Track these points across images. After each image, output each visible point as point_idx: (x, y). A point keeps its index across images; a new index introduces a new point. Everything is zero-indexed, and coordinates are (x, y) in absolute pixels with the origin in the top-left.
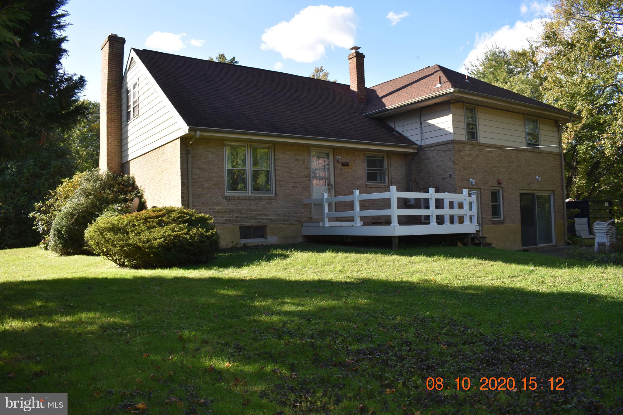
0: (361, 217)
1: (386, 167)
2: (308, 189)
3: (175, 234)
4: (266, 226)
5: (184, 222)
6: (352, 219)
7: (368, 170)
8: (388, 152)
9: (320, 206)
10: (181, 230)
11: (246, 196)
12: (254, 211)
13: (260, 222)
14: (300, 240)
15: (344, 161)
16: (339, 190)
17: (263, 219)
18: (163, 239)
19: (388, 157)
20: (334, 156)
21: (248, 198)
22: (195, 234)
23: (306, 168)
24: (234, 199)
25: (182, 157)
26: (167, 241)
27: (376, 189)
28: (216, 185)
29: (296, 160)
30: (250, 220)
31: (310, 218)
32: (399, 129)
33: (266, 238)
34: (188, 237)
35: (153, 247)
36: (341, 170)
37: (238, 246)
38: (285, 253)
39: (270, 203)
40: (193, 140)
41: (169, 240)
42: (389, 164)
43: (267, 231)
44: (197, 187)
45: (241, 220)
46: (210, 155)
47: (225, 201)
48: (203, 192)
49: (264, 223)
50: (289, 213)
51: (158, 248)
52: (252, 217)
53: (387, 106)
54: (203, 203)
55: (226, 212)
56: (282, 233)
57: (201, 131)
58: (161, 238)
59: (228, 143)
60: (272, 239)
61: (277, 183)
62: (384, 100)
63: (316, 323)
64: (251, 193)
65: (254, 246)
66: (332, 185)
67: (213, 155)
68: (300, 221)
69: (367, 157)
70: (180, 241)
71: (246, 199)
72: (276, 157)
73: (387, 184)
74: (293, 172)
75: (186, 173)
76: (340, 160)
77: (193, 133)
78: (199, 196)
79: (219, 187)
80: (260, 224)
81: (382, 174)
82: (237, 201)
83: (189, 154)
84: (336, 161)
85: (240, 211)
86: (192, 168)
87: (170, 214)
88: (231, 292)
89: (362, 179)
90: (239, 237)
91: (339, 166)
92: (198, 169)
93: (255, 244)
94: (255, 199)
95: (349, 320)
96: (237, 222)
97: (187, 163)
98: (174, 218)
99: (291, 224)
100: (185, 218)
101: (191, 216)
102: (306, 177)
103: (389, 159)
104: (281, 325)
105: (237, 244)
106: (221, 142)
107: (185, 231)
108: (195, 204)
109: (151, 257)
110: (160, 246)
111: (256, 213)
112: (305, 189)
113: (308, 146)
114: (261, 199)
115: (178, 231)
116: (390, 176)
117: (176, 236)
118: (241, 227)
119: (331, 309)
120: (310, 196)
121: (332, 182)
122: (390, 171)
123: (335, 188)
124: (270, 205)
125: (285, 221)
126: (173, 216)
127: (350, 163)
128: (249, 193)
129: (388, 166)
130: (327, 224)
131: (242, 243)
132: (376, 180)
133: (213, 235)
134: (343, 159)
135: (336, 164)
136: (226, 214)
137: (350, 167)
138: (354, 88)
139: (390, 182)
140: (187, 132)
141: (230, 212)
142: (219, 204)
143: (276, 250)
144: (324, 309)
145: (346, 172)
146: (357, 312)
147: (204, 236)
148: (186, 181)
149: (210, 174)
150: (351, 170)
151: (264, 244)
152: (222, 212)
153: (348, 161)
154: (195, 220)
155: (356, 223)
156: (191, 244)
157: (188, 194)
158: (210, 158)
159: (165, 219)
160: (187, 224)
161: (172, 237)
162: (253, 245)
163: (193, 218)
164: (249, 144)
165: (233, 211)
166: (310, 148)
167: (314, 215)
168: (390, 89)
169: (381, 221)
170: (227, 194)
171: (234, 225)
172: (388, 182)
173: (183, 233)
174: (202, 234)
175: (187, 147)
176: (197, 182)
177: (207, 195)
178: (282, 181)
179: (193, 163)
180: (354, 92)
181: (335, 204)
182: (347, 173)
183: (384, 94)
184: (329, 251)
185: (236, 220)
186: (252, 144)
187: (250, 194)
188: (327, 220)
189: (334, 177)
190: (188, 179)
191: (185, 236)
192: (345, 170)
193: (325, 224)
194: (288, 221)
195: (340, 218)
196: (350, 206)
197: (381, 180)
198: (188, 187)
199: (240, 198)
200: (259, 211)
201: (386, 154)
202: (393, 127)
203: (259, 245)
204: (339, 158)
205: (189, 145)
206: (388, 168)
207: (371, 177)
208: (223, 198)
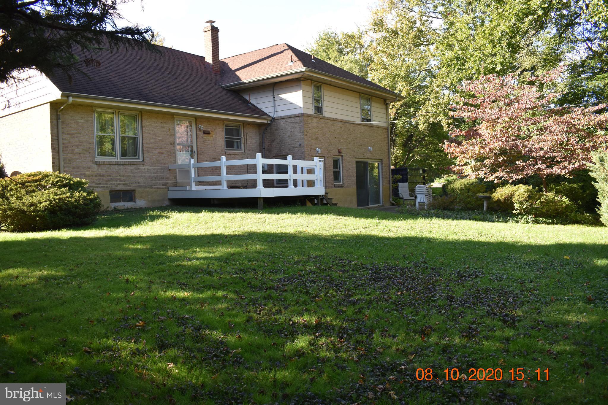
0: (227, 181)
1: (243, 136)
2: (173, 155)
3: (60, 198)
4: (134, 190)
5: (65, 186)
6: (219, 183)
7: (226, 138)
8: (244, 123)
9: (186, 171)
10: (64, 194)
11: (116, 161)
12: (123, 176)
13: (129, 186)
14: (167, 203)
15: (206, 130)
16: (201, 156)
17: (132, 183)
18: (48, 202)
19: (244, 127)
20: (196, 125)
21: (117, 164)
22: (79, 197)
23: (171, 135)
24: (104, 164)
25: (51, 122)
26: (52, 205)
27: (234, 156)
28: (86, 151)
29: (162, 127)
30: (119, 184)
31: (175, 182)
32: (253, 102)
33: (135, 202)
34: (73, 200)
35: (38, 211)
36: (203, 138)
37: (109, 209)
38: (163, 214)
39: (139, 169)
40: (64, 106)
41: (54, 204)
42: (245, 133)
43: (136, 195)
44: (68, 152)
45: (111, 184)
46: (80, 121)
47: (96, 166)
48: (74, 157)
49: (133, 187)
50: (156, 178)
51: (44, 211)
52: (121, 181)
53: (242, 79)
54: (74, 168)
55: (96, 176)
56: (149, 196)
57: (74, 96)
58: (46, 201)
59: (97, 110)
60: (140, 203)
61: (144, 149)
62: (237, 73)
63: (233, 265)
64: (120, 158)
65: (124, 210)
66: (195, 152)
67: (82, 121)
68: (166, 185)
69: (226, 126)
70: (66, 204)
71: (116, 165)
72: (143, 124)
73: (243, 151)
74: (159, 138)
75: (56, 138)
76: (202, 128)
77: (66, 99)
78: (70, 161)
79: (89, 153)
80: (129, 188)
81: (239, 142)
82: (107, 166)
83: (59, 119)
84: (198, 129)
85: (110, 176)
86: (63, 133)
87: (47, 179)
88: (139, 246)
89: (222, 147)
90: (109, 201)
91: (201, 134)
92: (68, 134)
93: (125, 207)
94: (124, 164)
95: (257, 260)
96: (107, 187)
97: (58, 128)
98: (53, 182)
99: (158, 188)
100: (64, 182)
101: (70, 180)
102: (171, 144)
103: (245, 129)
104: (205, 267)
105: (108, 207)
106: (91, 108)
107: (68, 195)
108: (66, 169)
109: (37, 221)
110: (46, 209)
111: (125, 178)
112: (171, 156)
113: (172, 115)
114: (130, 164)
115: (60, 195)
116: (246, 144)
117: (60, 199)
118: (111, 191)
119: (240, 254)
120: (175, 162)
121: (195, 149)
122: (246, 140)
123: (197, 154)
124: (138, 170)
125: (152, 185)
126: (51, 180)
127: (210, 132)
128: (118, 158)
129: (244, 135)
130: (194, 188)
131: (113, 207)
132: (233, 147)
133: (95, 198)
134: (204, 127)
135: (198, 132)
136: (96, 178)
137: (211, 135)
138: (209, 59)
139: (246, 150)
140: (60, 98)
141: (101, 176)
142: (89, 168)
143: (153, 212)
144: (233, 254)
145: (207, 140)
146: (262, 255)
147: (87, 199)
148: (57, 146)
149: (80, 139)
150: (212, 138)
151: (133, 208)
152: (92, 176)
153: (209, 130)
154: (73, 184)
155: (223, 187)
156: (76, 207)
157: (59, 159)
158: (80, 124)
159: (43, 183)
160: (67, 188)
161: (57, 201)
162: (122, 208)
163: (72, 182)
164: (117, 111)
165: (103, 176)
166: (175, 116)
167: (179, 180)
168: (242, 63)
169: (238, 185)
170: (96, 159)
171: (105, 190)
172: (244, 149)
173: (67, 197)
174: (85, 197)
175: (57, 112)
176: (68, 147)
177: (78, 160)
178: (149, 148)
179: (63, 128)
180: (209, 64)
181: (198, 170)
182: (209, 140)
183: (237, 67)
184: (205, 211)
185: (107, 184)
186: (119, 110)
187: (119, 160)
188: (193, 184)
189: (197, 144)
190: (58, 145)
191: (70, 199)
192: (206, 138)
193: (191, 188)
194: (155, 186)
195: (203, 182)
196: (217, 171)
197: (238, 148)
198: (58, 152)
199: (110, 164)
200: (128, 176)
201: (242, 124)
202: (248, 99)
203: (129, 209)
204: (201, 127)
205: (59, 110)
206: (244, 137)
207: (229, 145)
208: (93, 163)
